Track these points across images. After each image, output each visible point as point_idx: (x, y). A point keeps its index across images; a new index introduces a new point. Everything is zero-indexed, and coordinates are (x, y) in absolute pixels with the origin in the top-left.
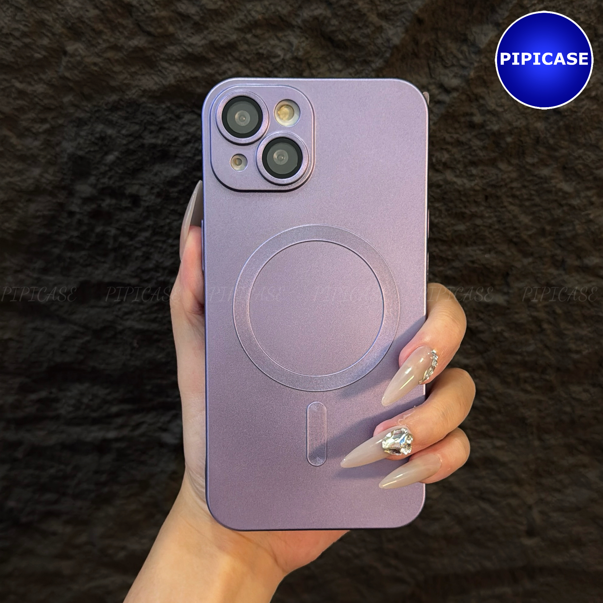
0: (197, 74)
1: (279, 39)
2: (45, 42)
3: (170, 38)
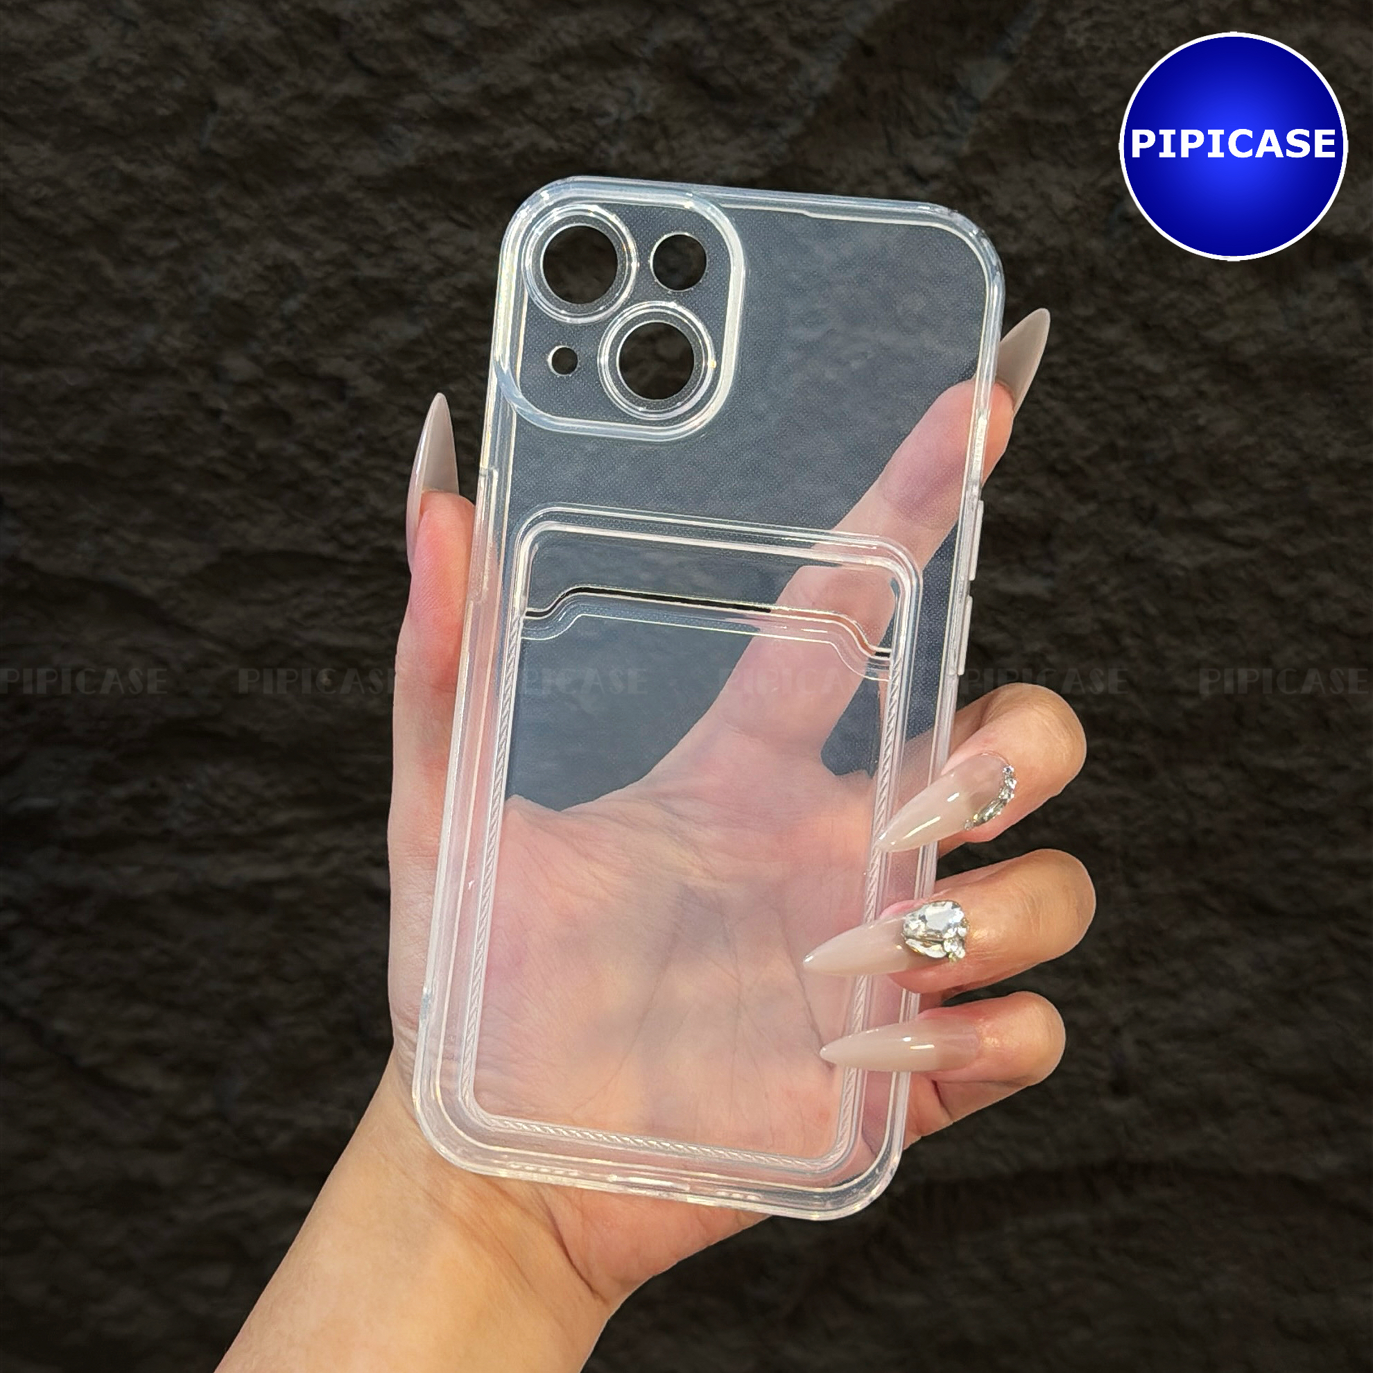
0: (458, 146)
1: (610, 83)
2: (179, 85)
3: (409, 80)
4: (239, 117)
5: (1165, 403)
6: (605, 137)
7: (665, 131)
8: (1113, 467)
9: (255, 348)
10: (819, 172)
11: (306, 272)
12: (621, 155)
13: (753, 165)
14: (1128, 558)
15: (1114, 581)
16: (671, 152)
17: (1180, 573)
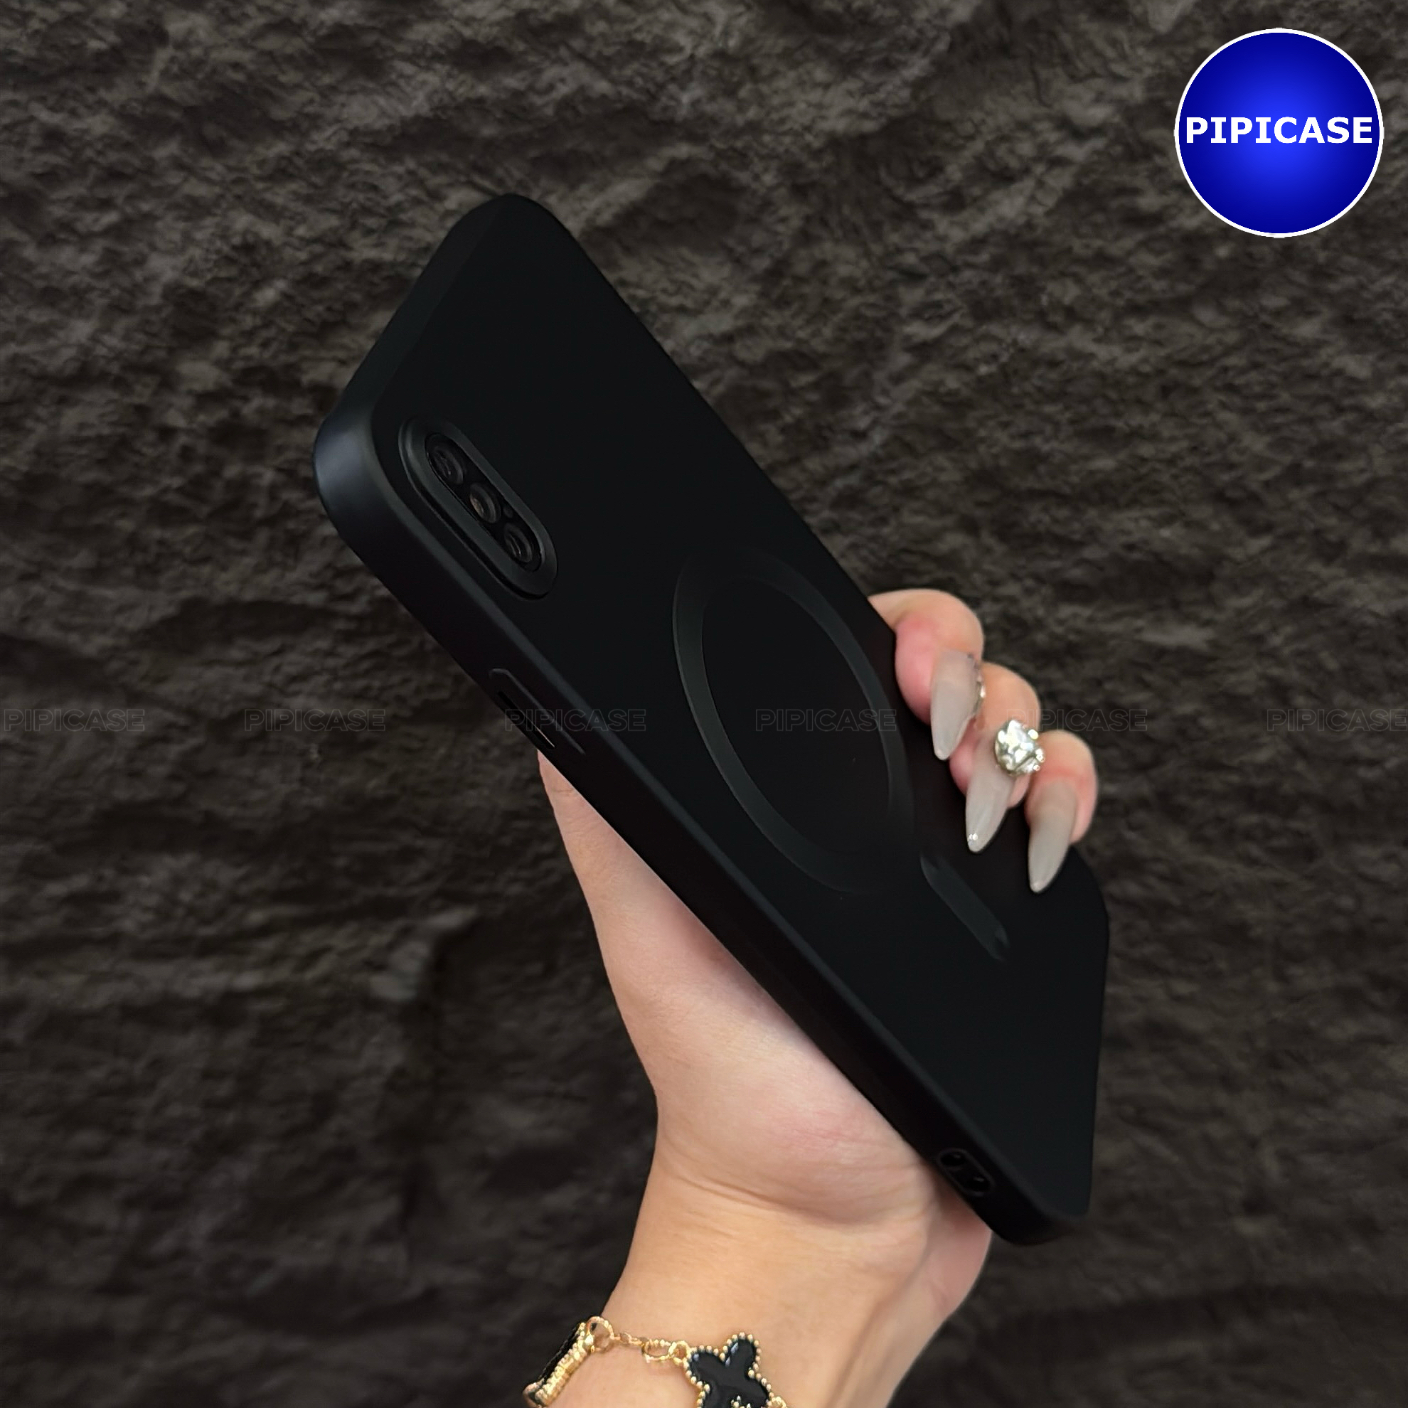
4: (196, 52)
5: (1369, 416)
6: (673, 79)
7: (753, 71)
8: (1294, 494)
9: (221, 349)
10: (948, 125)
11: (288, 253)
12: (695, 103)
13: (865, 116)
14: (1307, 605)
15: (1288, 630)
16: (761, 99)
17: (1370, 620)
